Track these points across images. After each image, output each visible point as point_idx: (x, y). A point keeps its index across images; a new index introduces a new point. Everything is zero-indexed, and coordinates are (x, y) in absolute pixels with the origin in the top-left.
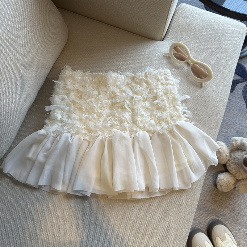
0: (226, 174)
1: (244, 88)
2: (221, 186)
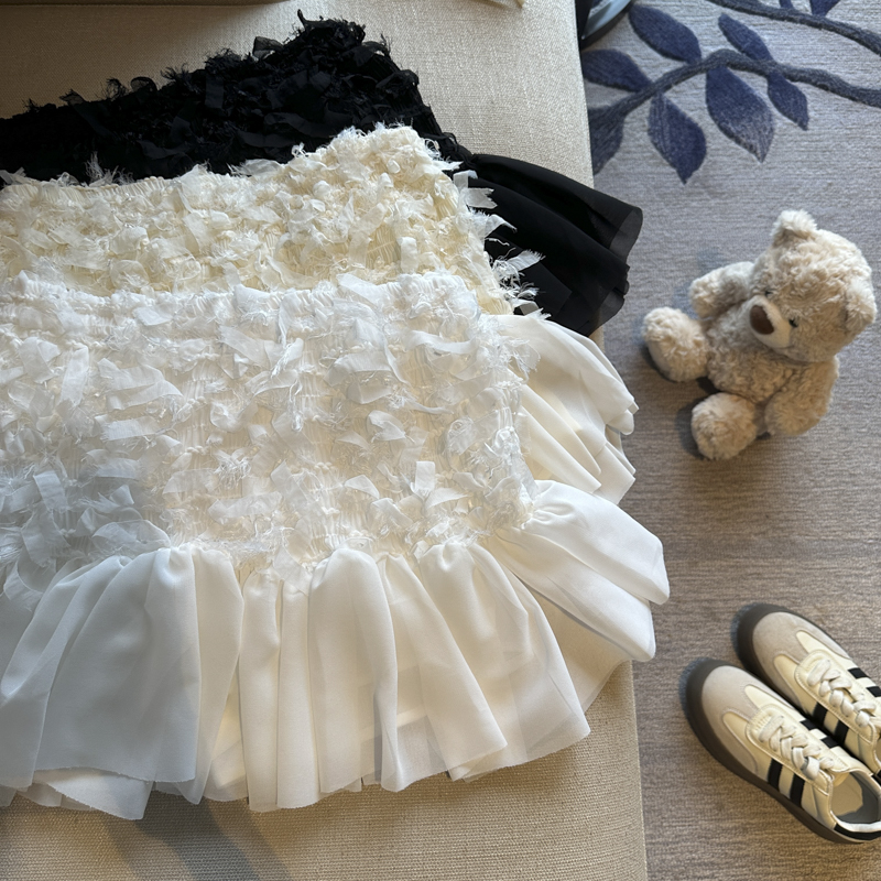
1: (650, 123)
2: (709, 437)
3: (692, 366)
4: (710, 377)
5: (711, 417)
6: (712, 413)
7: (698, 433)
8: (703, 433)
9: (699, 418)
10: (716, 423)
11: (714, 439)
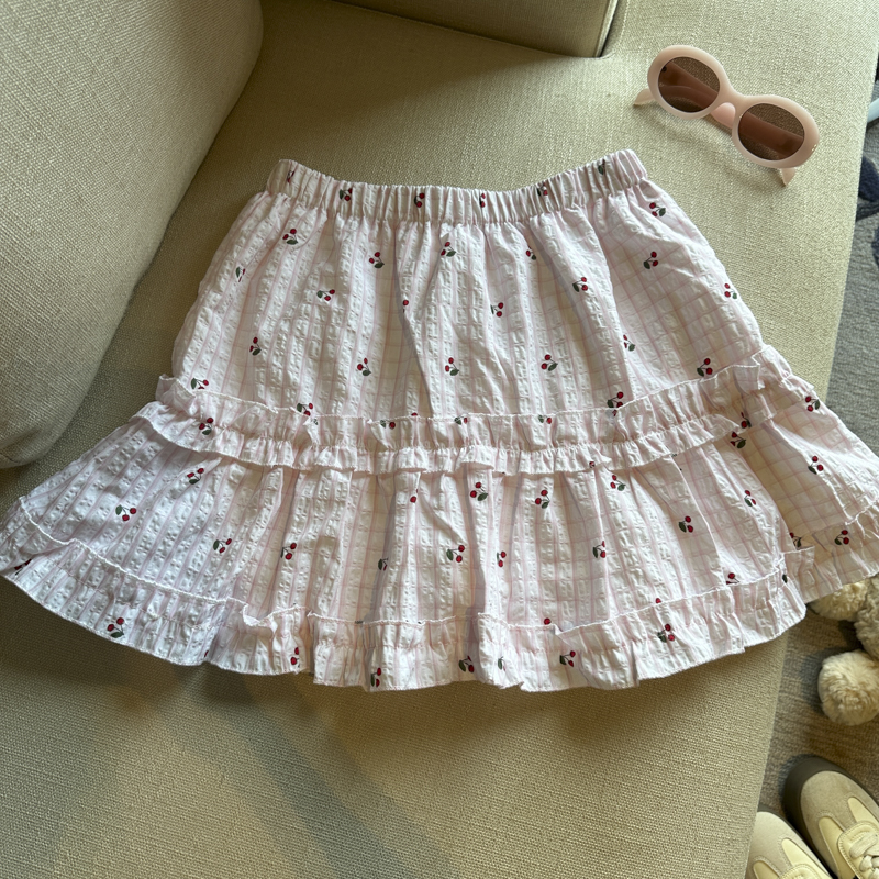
0: (854, 660)
2: (837, 702)
3: (841, 609)
4: (856, 625)
5: (842, 682)
6: (844, 677)
7: (826, 694)
8: (831, 696)
9: (829, 678)
10: (848, 690)
11: (841, 707)
